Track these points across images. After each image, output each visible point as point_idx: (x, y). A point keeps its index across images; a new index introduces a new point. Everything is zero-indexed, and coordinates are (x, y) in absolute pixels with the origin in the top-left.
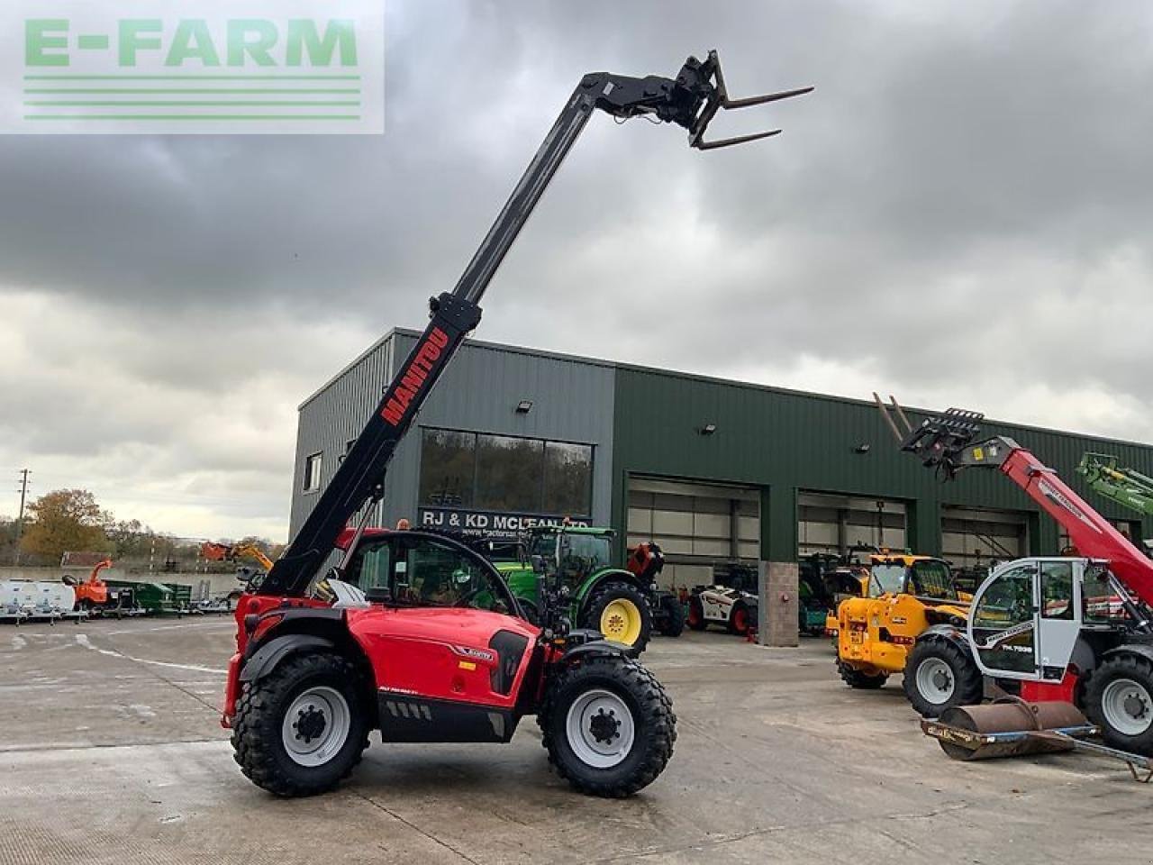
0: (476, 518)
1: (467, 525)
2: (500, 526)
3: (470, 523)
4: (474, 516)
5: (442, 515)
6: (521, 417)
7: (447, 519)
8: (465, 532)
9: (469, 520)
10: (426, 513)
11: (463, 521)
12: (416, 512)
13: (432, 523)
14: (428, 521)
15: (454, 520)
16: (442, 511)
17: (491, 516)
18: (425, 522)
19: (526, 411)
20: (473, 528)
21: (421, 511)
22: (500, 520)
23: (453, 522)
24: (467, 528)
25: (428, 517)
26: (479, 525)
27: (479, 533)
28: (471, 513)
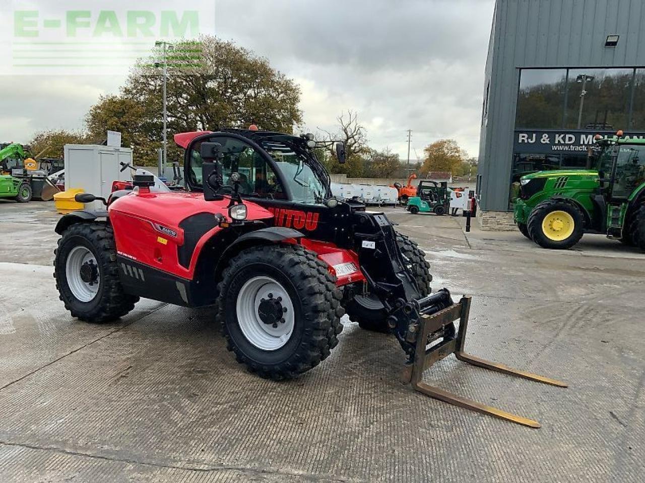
0: (565, 137)
1: (557, 142)
2: (586, 143)
3: (559, 141)
4: (562, 136)
5: (534, 135)
6: (610, 50)
7: (539, 138)
8: (554, 148)
9: (558, 138)
10: (521, 135)
11: (552, 139)
12: (513, 133)
13: (526, 141)
14: (523, 140)
15: (545, 139)
16: (534, 132)
17: (578, 135)
18: (520, 141)
19: (614, 44)
20: (562, 145)
21: (517, 133)
22: (587, 137)
23: (544, 140)
24: (556, 145)
25: (523, 137)
26: (567, 142)
27: (566, 148)
28: (560, 133)
